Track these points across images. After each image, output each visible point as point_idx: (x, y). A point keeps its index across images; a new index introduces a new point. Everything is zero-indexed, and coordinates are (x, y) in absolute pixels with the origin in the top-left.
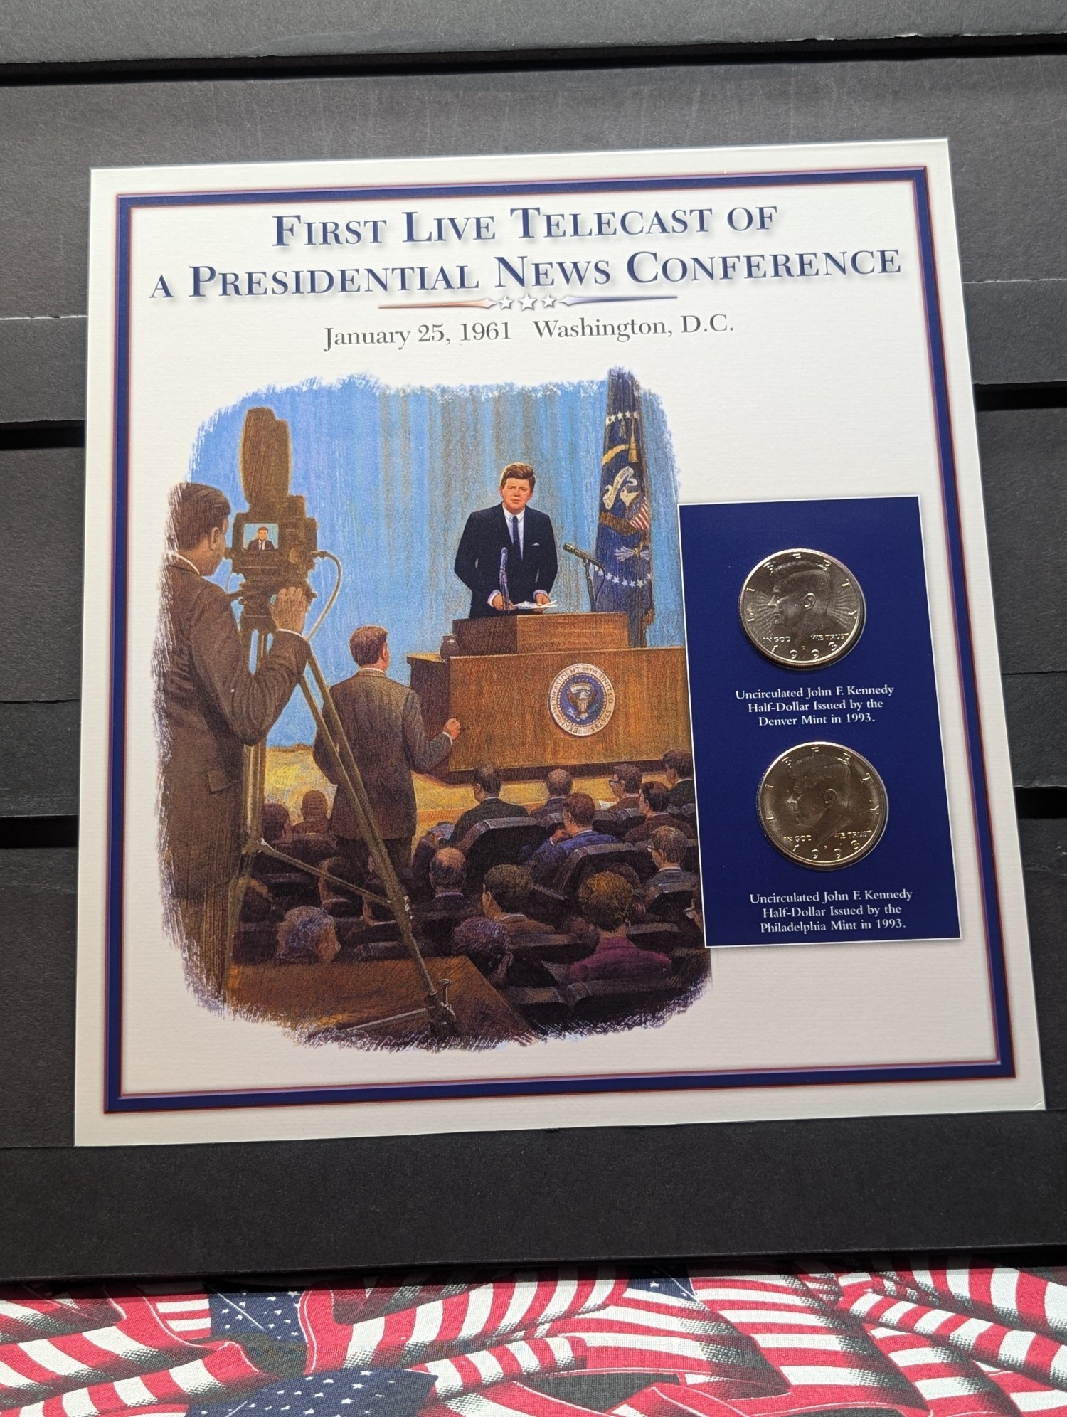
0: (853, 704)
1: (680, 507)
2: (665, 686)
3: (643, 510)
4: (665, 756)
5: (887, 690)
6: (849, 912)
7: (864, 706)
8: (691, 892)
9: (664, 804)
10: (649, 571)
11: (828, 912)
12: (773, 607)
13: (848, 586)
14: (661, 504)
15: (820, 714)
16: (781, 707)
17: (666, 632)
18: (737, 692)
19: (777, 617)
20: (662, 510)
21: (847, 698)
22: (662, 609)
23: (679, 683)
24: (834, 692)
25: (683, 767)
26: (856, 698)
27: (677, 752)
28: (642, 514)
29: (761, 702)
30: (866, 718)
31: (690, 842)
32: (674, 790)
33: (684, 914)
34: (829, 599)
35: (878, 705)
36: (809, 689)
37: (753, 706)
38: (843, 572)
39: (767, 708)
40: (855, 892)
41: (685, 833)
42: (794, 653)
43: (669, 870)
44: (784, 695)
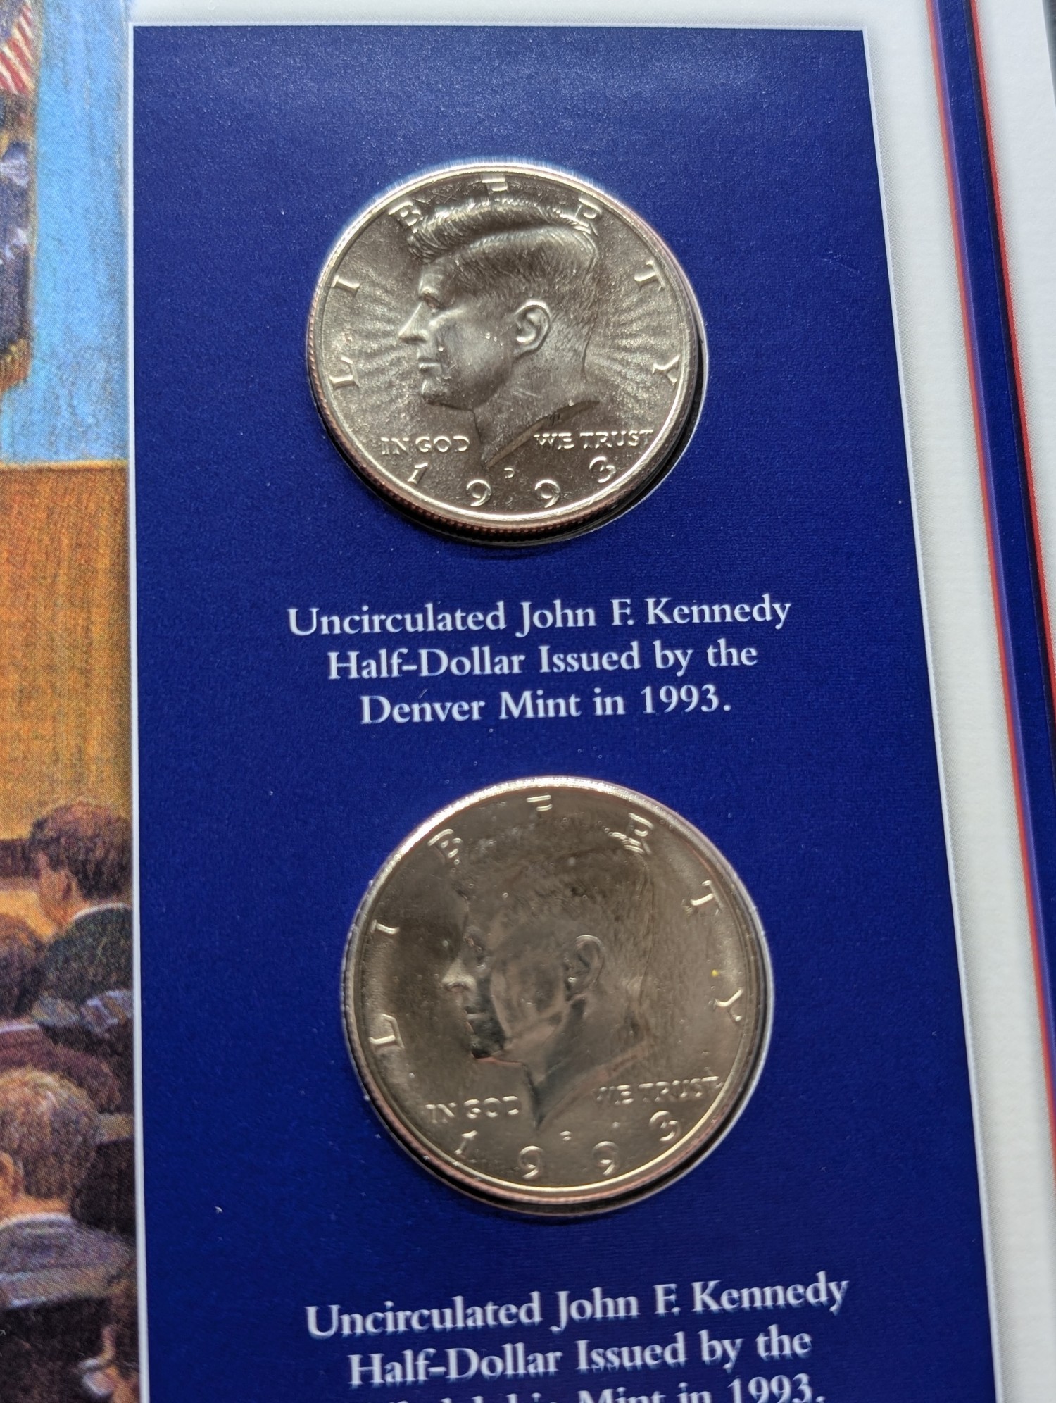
0: (663, 656)
1: (138, 30)
2: (52, 590)
3: (17, 35)
4: (40, 825)
5: (770, 609)
6: (643, 1357)
7: (698, 661)
8: (102, 1303)
9: (24, 992)
10: (23, 217)
11: (568, 1361)
12: (415, 340)
13: (654, 280)
14: (78, 18)
15: (557, 685)
16: (434, 662)
17: (65, 413)
18: (293, 612)
19: (426, 372)
20: (78, 36)
21: (645, 633)
22: (56, 340)
23: (101, 578)
24: (604, 615)
25: (99, 864)
26: (674, 636)
27: (79, 812)
28: (14, 47)
29: (368, 646)
30: (704, 700)
31: (109, 1127)
32: (64, 943)
33: (77, 1382)
34: (592, 321)
35: (744, 657)
36: (526, 606)
37: (343, 658)
38: (639, 237)
39: (389, 664)
40: (660, 1289)
41: (93, 1094)
42: (479, 489)
43: (30, 1225)
44: (446, 623)
